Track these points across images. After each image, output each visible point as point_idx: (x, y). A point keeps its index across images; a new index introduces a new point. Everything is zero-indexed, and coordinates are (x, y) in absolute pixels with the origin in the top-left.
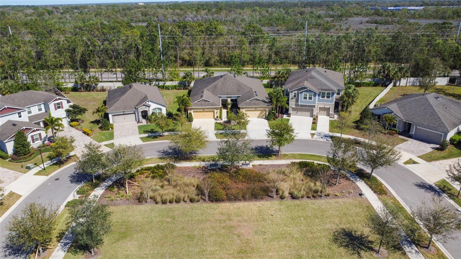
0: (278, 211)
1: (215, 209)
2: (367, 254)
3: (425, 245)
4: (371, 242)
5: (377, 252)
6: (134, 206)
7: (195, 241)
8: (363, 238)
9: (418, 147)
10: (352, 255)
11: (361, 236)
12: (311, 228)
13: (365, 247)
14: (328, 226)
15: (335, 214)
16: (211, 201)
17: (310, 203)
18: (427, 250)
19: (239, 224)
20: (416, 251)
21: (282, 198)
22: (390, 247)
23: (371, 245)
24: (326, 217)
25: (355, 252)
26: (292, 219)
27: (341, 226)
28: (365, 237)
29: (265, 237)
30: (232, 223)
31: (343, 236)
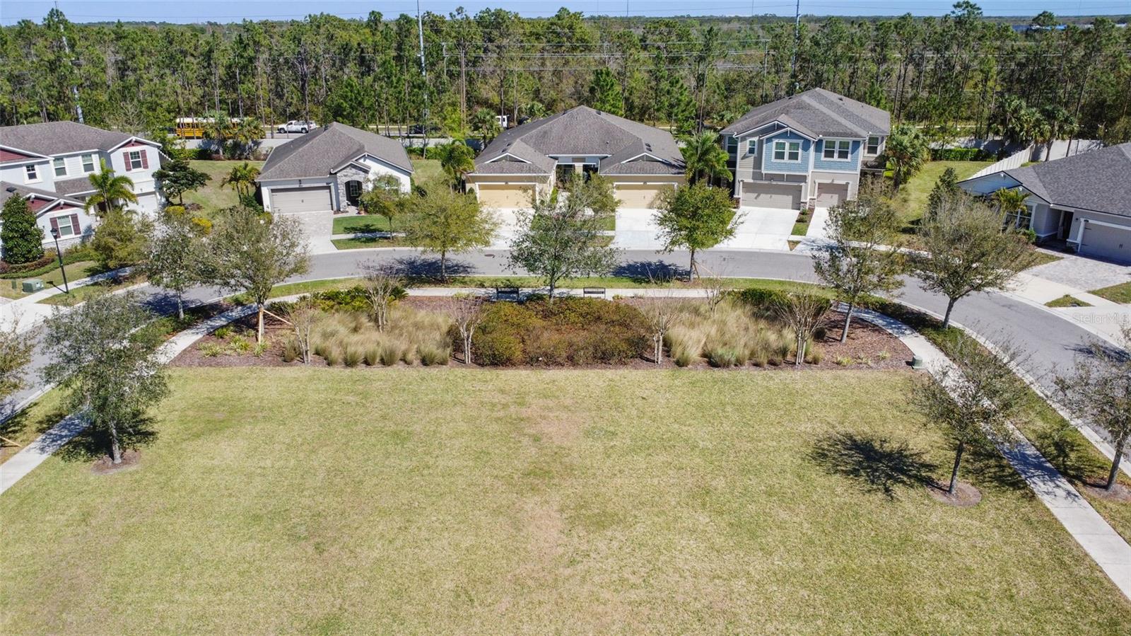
0: (662, 392)
1: (487, 382)
2: (912, 492)
3: (1098, 481)
4: (931, 467)
5: (948, 491)
6: (268, 369)
7: (409, 445)
8: (906, 456)
9: (1090, 272)
10: (867, 495)
11: (900, 452)
12: (751, 429)
13: (910, 477)
14: (806, 427)
15: (828, 401)
16: (479, 364)
17: (759, 378)
18: (1106, 493)
19: (546, 413)
20: (1069, 493)
21: (681, 364)
22: (987, 479)
23: (929, 474)
24: (801, 408)
25: (875, 487)
26: (700, 407)
27: (841, 429)
28: (911, 455)
29: (612, 444)
30: (525, 412)
31: (845, 449)
